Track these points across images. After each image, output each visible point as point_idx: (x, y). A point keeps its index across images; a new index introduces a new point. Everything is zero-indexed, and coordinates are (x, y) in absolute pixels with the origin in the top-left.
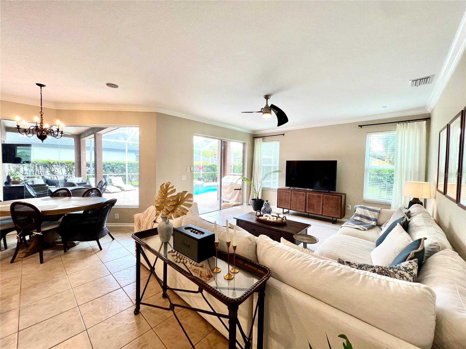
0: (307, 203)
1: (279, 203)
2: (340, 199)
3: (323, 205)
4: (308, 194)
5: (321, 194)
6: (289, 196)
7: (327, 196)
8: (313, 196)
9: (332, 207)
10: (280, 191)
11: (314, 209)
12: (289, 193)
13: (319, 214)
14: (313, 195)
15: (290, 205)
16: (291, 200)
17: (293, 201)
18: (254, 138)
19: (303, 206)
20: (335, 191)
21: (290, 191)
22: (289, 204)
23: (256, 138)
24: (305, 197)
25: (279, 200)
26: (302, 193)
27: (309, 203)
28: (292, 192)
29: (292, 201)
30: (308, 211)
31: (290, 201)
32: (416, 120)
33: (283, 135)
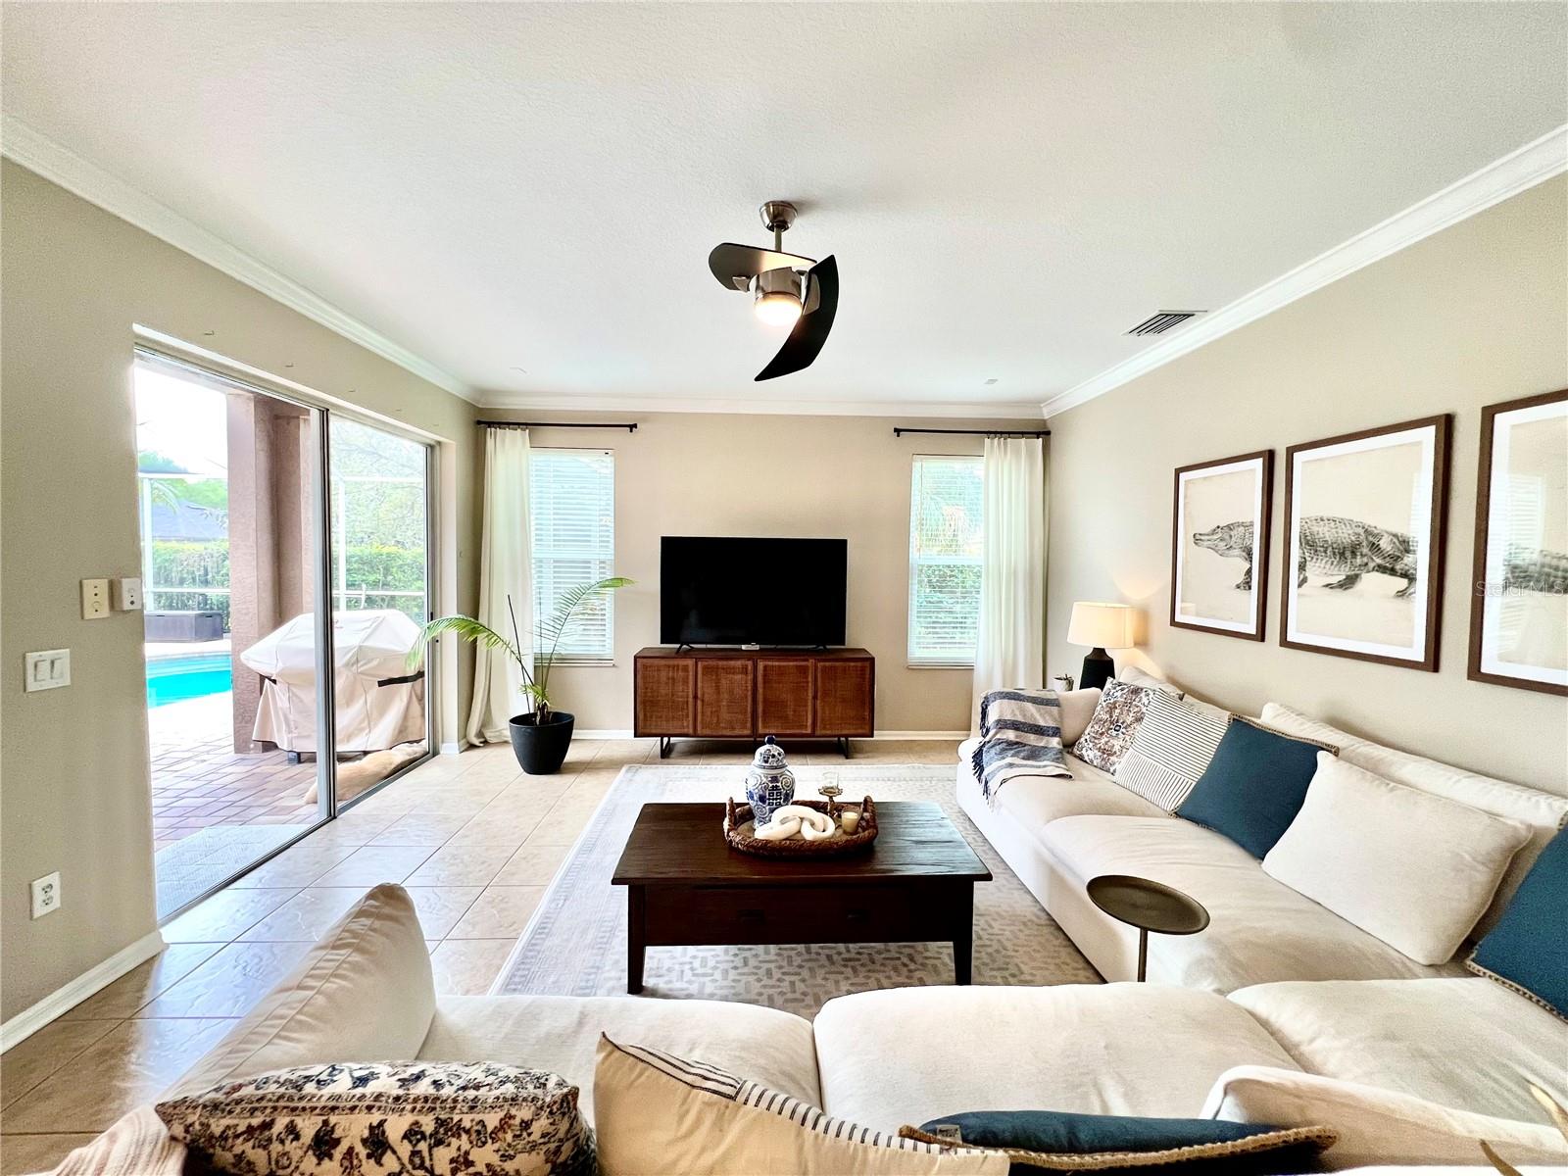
0: (760, 698)
1: (641, 716)
2: (868, 672)
3: (815, 698)
4: (761, 665)
5: (807, 660)
6: (685, 681)
7: (827, 664)
8: (781, 671)
9: (844, 701)
10: (645, 667)
11: (784, 719)
12: (685, 669)
13: (804, 732)
14: (780, 667)
15: (691, 718)
16: (695, 697)
17: (703, 701)
18: (479, 423)
19: (746, 712)
20: (844, 644)
21: (690, 662)
22: (687, 716)
23: (490, 424)
24: (750, 677)
25: (644, 703)
26: (738, 663)
27: (765, 700)
28: (699, 664)
29: (699, 703)
30: (764, 727)
31: (691, 700)
32: (1023, 434)
33: (631, 431)
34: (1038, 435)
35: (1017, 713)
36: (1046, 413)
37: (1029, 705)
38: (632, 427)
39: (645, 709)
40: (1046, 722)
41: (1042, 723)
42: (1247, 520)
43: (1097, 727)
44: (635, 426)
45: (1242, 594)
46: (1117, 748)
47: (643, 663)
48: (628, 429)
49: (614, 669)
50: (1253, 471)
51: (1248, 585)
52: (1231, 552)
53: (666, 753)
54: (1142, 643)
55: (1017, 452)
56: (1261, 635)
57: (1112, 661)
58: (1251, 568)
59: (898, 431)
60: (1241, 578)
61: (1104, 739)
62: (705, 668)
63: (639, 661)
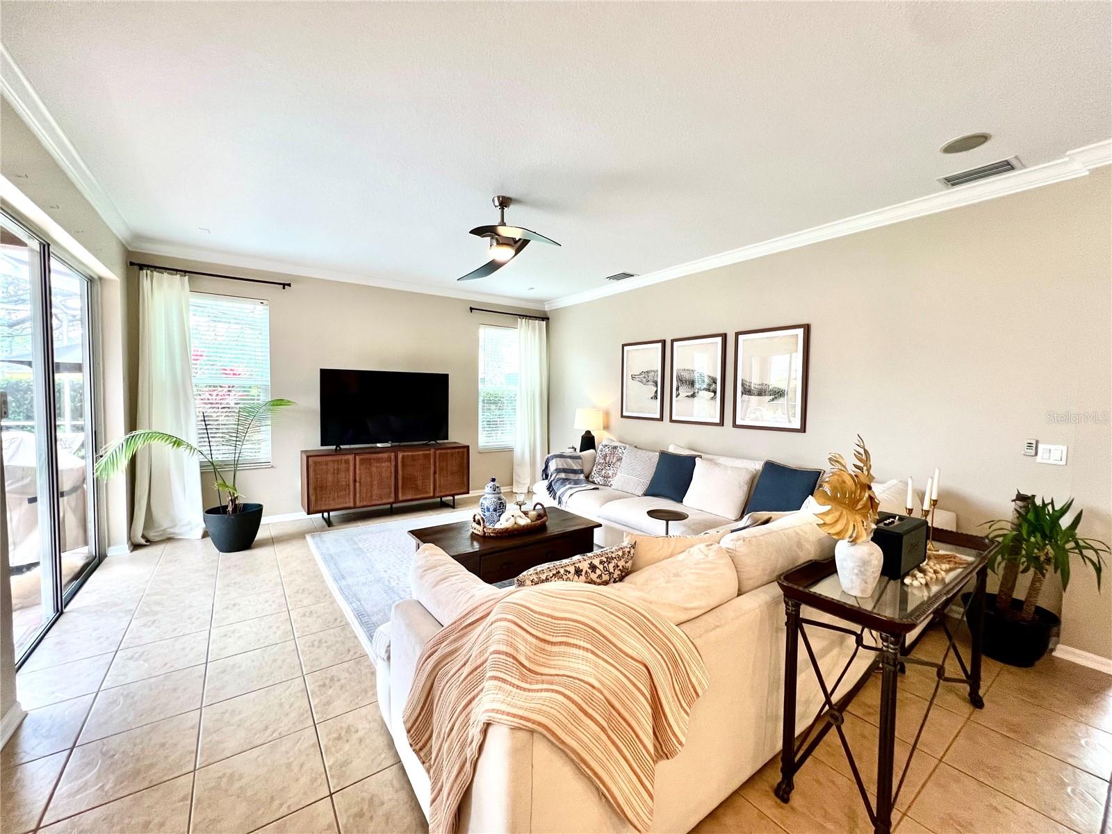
0: (400, 477)
1: (313, 498)
2: (466, 453)
3: (435, 473)
4: (400, 455)
5: (430, 450)
6: (347, 470)
7: (442, 451)
8: (413, 458)
9: (452, 473)
10: (315, 463)
11: (416, 489)
12: (345, 462)
13: (428, 495)
14: (412, 455)
15: (351, 496)
16: (355, 481)
17: (360, 483)
18: (134, 265)
19: (390, 488)
20: (447, 439)
21: (351, 457)
22: (349, 495)
23: (142, 267)
24: (393, 463)
25: (315, 489)
26: (385, 455)
27: (403, 478)
28: (358, 458)
29: (357, 484)
30: (403, 496)
31: (351, 483)
32: (536, 318)
33: (284, 288)
34: (543, 319)
35: (565, 464)
36: (547, 308)
37: (569, 460)
38: (284, 285)
39: (316, 494)
40: (577, 466)
41: (575, 468)
42: (655, 369)
43: (599, 467)
44: (289, 285)
45: (654, 401)
46: (610, 475)
47: (311, 461)
48: (282, 286)
49: (272, 469)
50: (657, 348)
51: (656, 397)
52: (648, 383)
53: (329, 523)
54: (606, 427)
55: (534, 328)
56: (661, 419)
57: (594, 437)
58: (657, 390)
59: (471, 309)
60: (653, 395)
61: (604, 472)
62: (361, 460)
63: (310, 459)
